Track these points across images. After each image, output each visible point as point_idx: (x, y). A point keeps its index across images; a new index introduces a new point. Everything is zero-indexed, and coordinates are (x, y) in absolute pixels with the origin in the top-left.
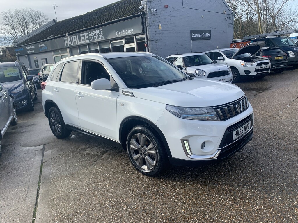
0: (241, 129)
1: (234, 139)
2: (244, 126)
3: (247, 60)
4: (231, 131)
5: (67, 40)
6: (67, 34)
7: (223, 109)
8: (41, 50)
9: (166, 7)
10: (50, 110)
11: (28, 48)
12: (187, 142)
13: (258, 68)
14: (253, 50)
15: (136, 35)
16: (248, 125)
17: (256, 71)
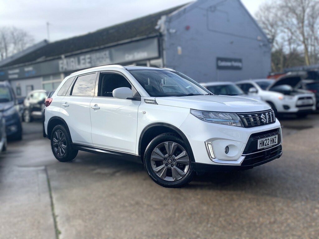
0: (266, 140)
1: (259, 148)
2: (269, 138)
3: (286, 93)
4: (256, 139)
5: (62, 64)
6: (63, 56)
7: (247, 116)
8: (27, 75)
9: (188, 28)
10: (54, 128)
11: (10, 72)
12: (211, 145)
13: (300, 103)
14: (294, 81)
15: (149, 59)
16: (275, 138)
17: (297, 106)
